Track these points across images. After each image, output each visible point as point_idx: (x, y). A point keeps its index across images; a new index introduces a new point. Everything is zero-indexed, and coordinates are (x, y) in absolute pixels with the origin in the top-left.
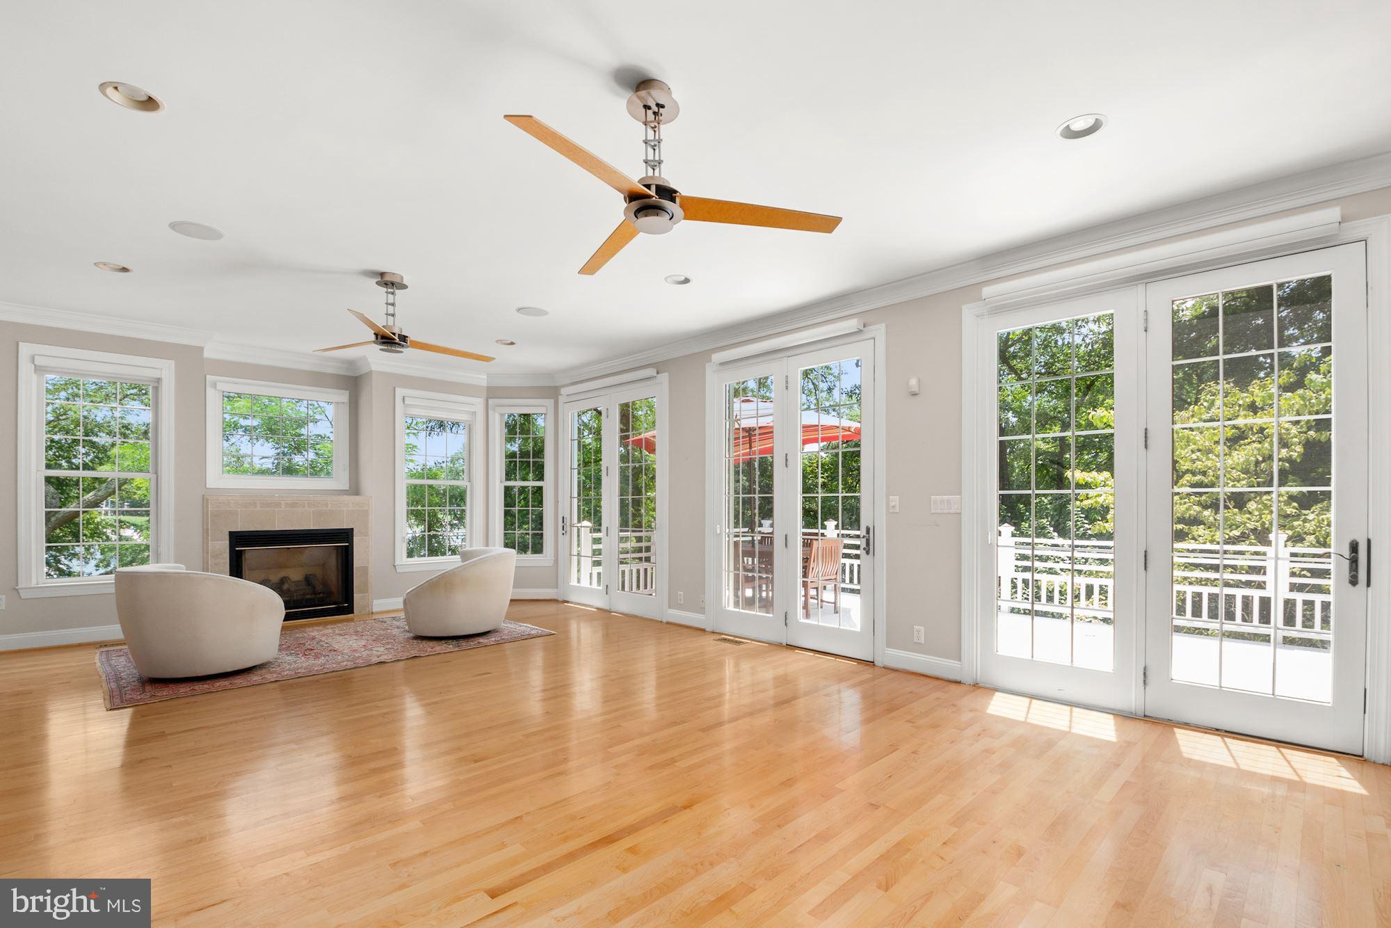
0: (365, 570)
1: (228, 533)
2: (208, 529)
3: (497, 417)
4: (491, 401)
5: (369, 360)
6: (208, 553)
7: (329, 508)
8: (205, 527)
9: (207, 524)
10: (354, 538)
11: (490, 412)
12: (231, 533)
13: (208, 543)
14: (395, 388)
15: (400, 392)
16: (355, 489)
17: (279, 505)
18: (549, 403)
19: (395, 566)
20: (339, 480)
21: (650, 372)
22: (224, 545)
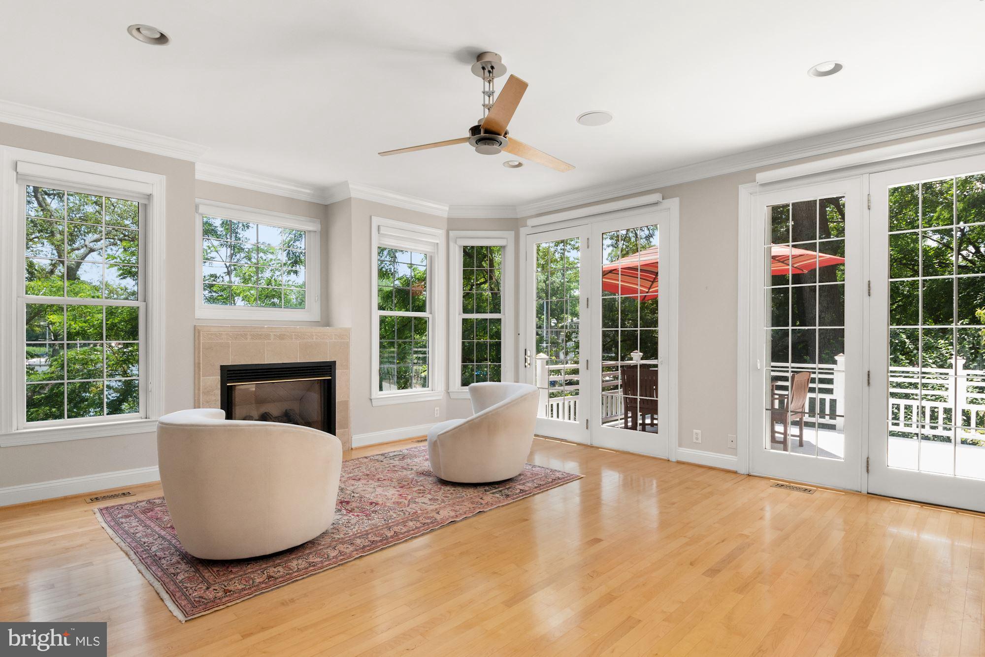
0: (346, 404)
1: (219, 368)
2: (199, 363)
3: (457, 249)
4: (452, 233)
5: (350, 186)
6: (199, 389)
7: (314, 340)
8: (197, 361)
9: (199, 357)
10: (337, 371)
11: (452, 244)
12: (223, 368)
13: (199, 379)
14: (371, 217)
15: (376, 221)
16: (326, 321)
17: (267, 336)
18: (510, 235)
19: (371, 400)
20: (311, 312)
21: (656, 197)
22: (214, 381)
